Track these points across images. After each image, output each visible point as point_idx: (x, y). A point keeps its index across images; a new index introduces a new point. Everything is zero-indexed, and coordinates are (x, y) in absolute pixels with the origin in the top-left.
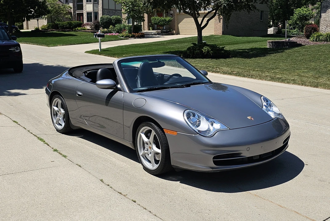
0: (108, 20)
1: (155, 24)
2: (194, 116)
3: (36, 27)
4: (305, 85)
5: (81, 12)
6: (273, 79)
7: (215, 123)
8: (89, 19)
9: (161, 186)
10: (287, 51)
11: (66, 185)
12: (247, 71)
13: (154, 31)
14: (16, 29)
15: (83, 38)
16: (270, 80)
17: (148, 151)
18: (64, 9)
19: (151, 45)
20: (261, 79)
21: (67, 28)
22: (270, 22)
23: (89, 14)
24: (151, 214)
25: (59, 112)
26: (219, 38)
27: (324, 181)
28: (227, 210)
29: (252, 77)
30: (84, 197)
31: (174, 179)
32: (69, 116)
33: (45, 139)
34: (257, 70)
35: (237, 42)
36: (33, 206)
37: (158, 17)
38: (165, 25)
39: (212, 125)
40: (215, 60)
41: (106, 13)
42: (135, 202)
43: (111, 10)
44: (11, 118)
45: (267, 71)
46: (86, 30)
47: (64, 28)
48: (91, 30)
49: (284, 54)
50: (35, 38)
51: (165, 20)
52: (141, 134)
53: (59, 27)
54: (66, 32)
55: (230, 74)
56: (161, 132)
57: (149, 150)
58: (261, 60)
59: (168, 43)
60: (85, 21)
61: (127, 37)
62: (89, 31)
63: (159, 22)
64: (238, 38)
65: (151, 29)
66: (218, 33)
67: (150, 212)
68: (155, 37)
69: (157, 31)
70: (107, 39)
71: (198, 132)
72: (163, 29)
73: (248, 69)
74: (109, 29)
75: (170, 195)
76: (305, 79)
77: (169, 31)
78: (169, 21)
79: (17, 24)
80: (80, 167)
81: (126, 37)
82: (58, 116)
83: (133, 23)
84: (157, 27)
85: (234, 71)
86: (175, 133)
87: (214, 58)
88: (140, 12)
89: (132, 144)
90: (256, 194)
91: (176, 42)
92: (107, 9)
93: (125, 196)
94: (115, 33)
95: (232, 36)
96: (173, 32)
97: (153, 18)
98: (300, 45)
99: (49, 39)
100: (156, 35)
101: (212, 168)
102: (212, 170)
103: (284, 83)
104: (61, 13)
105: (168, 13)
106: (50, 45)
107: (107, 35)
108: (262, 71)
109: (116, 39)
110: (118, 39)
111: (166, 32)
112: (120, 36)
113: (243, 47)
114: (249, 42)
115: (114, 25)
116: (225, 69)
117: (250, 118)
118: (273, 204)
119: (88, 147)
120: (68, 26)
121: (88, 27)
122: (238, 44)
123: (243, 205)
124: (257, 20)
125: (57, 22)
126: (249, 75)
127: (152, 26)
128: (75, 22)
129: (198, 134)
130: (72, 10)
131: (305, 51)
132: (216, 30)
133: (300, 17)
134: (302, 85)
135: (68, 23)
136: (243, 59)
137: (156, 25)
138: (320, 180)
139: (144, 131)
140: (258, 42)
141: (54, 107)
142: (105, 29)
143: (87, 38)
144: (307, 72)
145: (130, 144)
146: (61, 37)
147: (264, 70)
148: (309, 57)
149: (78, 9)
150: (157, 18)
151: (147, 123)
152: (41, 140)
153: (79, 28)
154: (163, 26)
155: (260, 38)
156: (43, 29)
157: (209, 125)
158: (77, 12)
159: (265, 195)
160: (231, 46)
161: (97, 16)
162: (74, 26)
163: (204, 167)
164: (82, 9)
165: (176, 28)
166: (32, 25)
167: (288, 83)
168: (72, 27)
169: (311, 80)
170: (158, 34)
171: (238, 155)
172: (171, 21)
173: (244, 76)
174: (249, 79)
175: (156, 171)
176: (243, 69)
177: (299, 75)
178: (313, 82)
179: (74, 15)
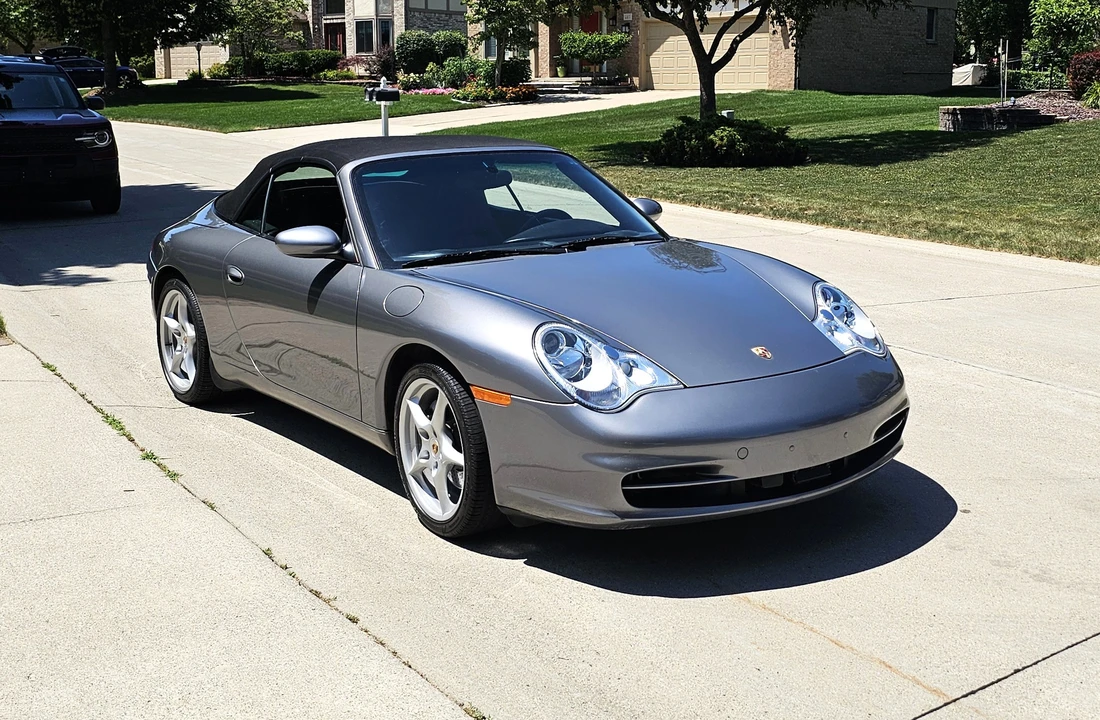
0: (423, 46)
1: (573, 57)
2: (571, 342)
3: (191, 71)
4: (1042, 254)
5: (339, 21)
6: (935, 234)
7: (637, 366)
8: (364, 43)
9: (459, 573)
10: (1002, 141)
11: (148, 566)
12: (854, 208)
13: (571, 81)
14: (132, 76)
15: (339, 103)
16: (924, 238)
17: (428, 458)
18: (282, 11)
19: (554, 123)
20: (895, 233)
21: (291, 72)
22: (968, 45)
23: (363, 27)
24: (396, 659)
25: (182, 336)
26: (783, 100)
27: (1009, 566)
28: (655, 655)
29: (866, 225)
30: (194, 602)
31: (509, 552)
32: (207, 347)
33: (125, 422)
34: (887, 205)
35: (845, 111)
36: (24, 627)
37: (583, 34)
38: (605, 58)
39: (629, 374)
40: (753, 171)
41: (419, 22)
42: (354, 620)
43: (435, 12)
44: (38, 355)
45: (920, 208)
46: (352, 79)
47: (282, 73)
48: (371, 78)
49: (988, 151)
50: (187, 104)
51: (606, 43)
52: (410, 402)
53: (268, 70)
54: (289, 84)
55: (795, 217)
56: (465, 395)
57: (432, 454)
58: (908, 172)
59: (610, 117)
60: (351, 50)
61: (480, 100)
62: (361, 81)
63: (585, 51)
64: (847, 98)
65: (559, 74)
66: (782, 82)
67: (395, 653)
68: (572, 99)
69: (579, 79)
70: (415, 107)
71: (576, 397)
72: (600, 73)
73: (855, 201)
74: (426, 76)
75: (481, 601)
76: (1041, 233)
77: (619, 80)
78: (620, 46)
79: (138, 62)
80: (213, 508)
81: (476, 99)
82: (179, 348)
83: (501, 55)
84: (581, 65)
85: (810, 209)
86: (506, 400)
87: (751, 166)
88: (522, 19)
89: (387, 438)
90: (765, 602)
91: (636, 113)
92: (420, 11)
93: (327, 601)
94: (445, 88)
95: (828, 94)
96: (632, 81)
97: (568, 35)
98: (1049, 121)
99: (231, 108)
100: (576, 92)
101: (623, 515)
102: (619, 520)
103: (973, 245)
104: (272, 25)
105: (614, 18)
106: (230, 126)
107: (416, 94)
108: (901, 208)
109: (446, 105)
110: (449, 106)
111: (609, 83)
112: (459, 98)
113: (859, 129)
114: (883, 113)
115: (439, 61)
116: (781, 200)
117: (761, 351)
118: (814, 635)
119: (261, 449)
120: (296, 66)
121: (360, 70)
122: (847, 119)
123: (713, 638)
124: (917, 38)
125: (258, 54)
126: (859, 221)
127: (562, 65)
128: (317, 51)
129: (576, 401)
130: (309, 13)
131: (1061, 140)
132: (774, 73)
133: (1051, 28)
134: (1032, 251)
135: (295, 56)
136: (850, 168)
137: (576, 62)
138: (998, 564)
139: (420, 395)
140: (917, 112)
141: (166, 319)
142: (412, 75)
143: (353, 103)
144: (1053, 208)
145: (380, 435)
146: (271, 103)
147: (910, 204)
148: (1071, 161)
149: (328, 12)
150: (580, 35)
151: (424, 367)
152: (114, 423)
153: (331, 74)
154: (598, 61)
155: (924, 98)
156: (214, 76)
157: (614, 374)
158: (325, 22)
159: (795, 606)
160: (819, 126)
161: (389, 31)
162: (314, 66)
163: (597, 510)
164: (342, 11)
165: (642, 68)
166: (180, 63)
167: (985, 245)
168: (307, 70)
169: (1063, 236)
170: (583, 88)
171: (710, 471)
172: (623, 45)
173: (841, 224)
174: (856, 232)
175: (450, 524)
176: (839, 199)
177: (1024, 220)
178: (1067, 245)
179: (314, 29)
